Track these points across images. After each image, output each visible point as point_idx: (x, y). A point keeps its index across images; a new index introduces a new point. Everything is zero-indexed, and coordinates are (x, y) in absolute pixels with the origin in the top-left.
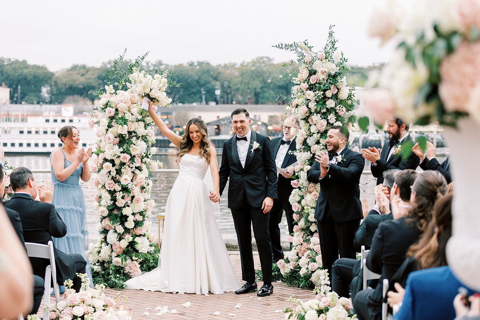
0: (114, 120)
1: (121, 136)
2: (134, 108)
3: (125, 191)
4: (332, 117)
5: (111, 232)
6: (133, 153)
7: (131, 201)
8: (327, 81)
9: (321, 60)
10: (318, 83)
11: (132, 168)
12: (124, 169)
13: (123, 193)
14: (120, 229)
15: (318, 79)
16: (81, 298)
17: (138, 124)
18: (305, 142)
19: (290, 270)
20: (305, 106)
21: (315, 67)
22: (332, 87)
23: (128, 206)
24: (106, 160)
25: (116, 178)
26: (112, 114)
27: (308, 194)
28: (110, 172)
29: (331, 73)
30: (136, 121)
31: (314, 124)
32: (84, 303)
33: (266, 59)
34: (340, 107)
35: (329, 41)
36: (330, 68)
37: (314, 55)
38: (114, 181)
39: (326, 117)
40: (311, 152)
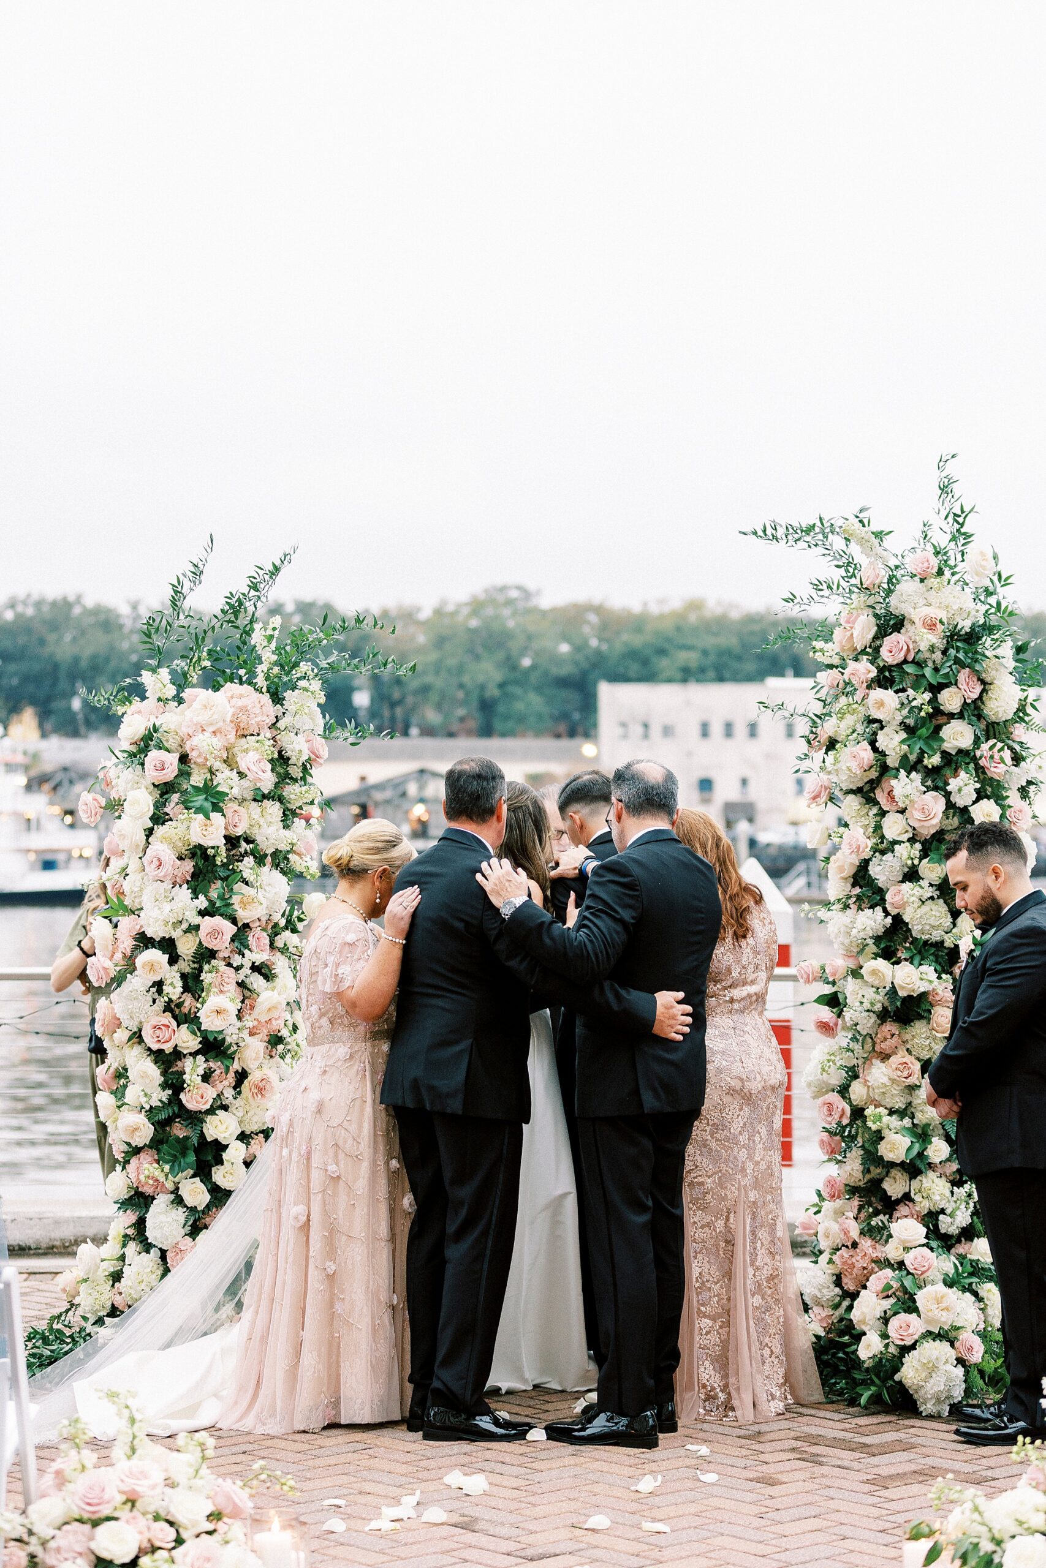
0: (175, 797)
1: (199, 853)
2: (246, 751)
3: (213, 1054)
4: (963, 786)
5: (162, 1202)
6: (244, 916)
7: (235, 1088)
8: (944, 652)
9: (922, 581)
10: (913, 662)
11: (237, 969)
12: (210, 972)
13: (207, 1061)
14: (196, 1193)
15: (911, 647)
16: (126, 1489)
17: (259, 810)
18: (861, 876)
19: (814, 1340)
20: (865, 745)
21: (897, 604)
22: (963, 675)
23: (225, 1108)
24: (144, 941)
25: (179, 1005)
26: (170, 773)
27: (876, 1062)
28: (159, 985)
29: (959, 627)
30: (255, 800)
31: (896, 809)
32: (133, 1506)
33: (514, 594)
34: (991, 748)
35: (944, 513)
36: (955, 607)
37: (893, 562)
38: (175, 1017)
39: (941, 784)
40: (885, 910)
